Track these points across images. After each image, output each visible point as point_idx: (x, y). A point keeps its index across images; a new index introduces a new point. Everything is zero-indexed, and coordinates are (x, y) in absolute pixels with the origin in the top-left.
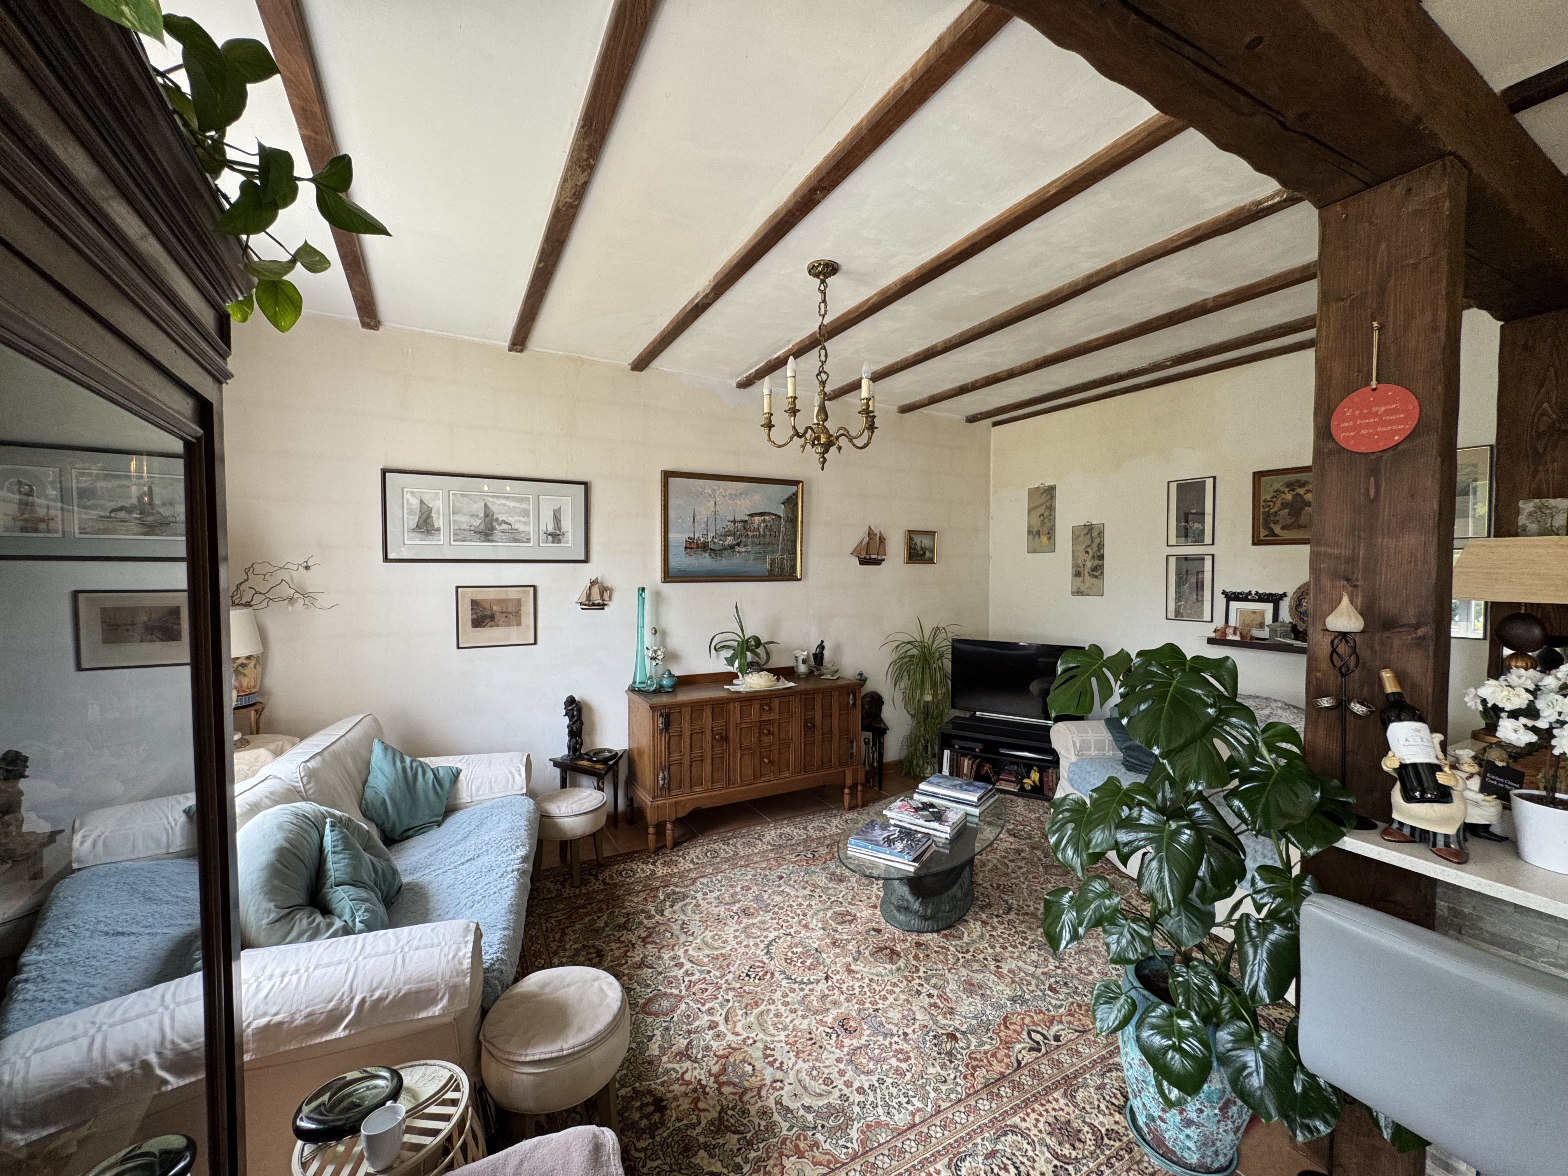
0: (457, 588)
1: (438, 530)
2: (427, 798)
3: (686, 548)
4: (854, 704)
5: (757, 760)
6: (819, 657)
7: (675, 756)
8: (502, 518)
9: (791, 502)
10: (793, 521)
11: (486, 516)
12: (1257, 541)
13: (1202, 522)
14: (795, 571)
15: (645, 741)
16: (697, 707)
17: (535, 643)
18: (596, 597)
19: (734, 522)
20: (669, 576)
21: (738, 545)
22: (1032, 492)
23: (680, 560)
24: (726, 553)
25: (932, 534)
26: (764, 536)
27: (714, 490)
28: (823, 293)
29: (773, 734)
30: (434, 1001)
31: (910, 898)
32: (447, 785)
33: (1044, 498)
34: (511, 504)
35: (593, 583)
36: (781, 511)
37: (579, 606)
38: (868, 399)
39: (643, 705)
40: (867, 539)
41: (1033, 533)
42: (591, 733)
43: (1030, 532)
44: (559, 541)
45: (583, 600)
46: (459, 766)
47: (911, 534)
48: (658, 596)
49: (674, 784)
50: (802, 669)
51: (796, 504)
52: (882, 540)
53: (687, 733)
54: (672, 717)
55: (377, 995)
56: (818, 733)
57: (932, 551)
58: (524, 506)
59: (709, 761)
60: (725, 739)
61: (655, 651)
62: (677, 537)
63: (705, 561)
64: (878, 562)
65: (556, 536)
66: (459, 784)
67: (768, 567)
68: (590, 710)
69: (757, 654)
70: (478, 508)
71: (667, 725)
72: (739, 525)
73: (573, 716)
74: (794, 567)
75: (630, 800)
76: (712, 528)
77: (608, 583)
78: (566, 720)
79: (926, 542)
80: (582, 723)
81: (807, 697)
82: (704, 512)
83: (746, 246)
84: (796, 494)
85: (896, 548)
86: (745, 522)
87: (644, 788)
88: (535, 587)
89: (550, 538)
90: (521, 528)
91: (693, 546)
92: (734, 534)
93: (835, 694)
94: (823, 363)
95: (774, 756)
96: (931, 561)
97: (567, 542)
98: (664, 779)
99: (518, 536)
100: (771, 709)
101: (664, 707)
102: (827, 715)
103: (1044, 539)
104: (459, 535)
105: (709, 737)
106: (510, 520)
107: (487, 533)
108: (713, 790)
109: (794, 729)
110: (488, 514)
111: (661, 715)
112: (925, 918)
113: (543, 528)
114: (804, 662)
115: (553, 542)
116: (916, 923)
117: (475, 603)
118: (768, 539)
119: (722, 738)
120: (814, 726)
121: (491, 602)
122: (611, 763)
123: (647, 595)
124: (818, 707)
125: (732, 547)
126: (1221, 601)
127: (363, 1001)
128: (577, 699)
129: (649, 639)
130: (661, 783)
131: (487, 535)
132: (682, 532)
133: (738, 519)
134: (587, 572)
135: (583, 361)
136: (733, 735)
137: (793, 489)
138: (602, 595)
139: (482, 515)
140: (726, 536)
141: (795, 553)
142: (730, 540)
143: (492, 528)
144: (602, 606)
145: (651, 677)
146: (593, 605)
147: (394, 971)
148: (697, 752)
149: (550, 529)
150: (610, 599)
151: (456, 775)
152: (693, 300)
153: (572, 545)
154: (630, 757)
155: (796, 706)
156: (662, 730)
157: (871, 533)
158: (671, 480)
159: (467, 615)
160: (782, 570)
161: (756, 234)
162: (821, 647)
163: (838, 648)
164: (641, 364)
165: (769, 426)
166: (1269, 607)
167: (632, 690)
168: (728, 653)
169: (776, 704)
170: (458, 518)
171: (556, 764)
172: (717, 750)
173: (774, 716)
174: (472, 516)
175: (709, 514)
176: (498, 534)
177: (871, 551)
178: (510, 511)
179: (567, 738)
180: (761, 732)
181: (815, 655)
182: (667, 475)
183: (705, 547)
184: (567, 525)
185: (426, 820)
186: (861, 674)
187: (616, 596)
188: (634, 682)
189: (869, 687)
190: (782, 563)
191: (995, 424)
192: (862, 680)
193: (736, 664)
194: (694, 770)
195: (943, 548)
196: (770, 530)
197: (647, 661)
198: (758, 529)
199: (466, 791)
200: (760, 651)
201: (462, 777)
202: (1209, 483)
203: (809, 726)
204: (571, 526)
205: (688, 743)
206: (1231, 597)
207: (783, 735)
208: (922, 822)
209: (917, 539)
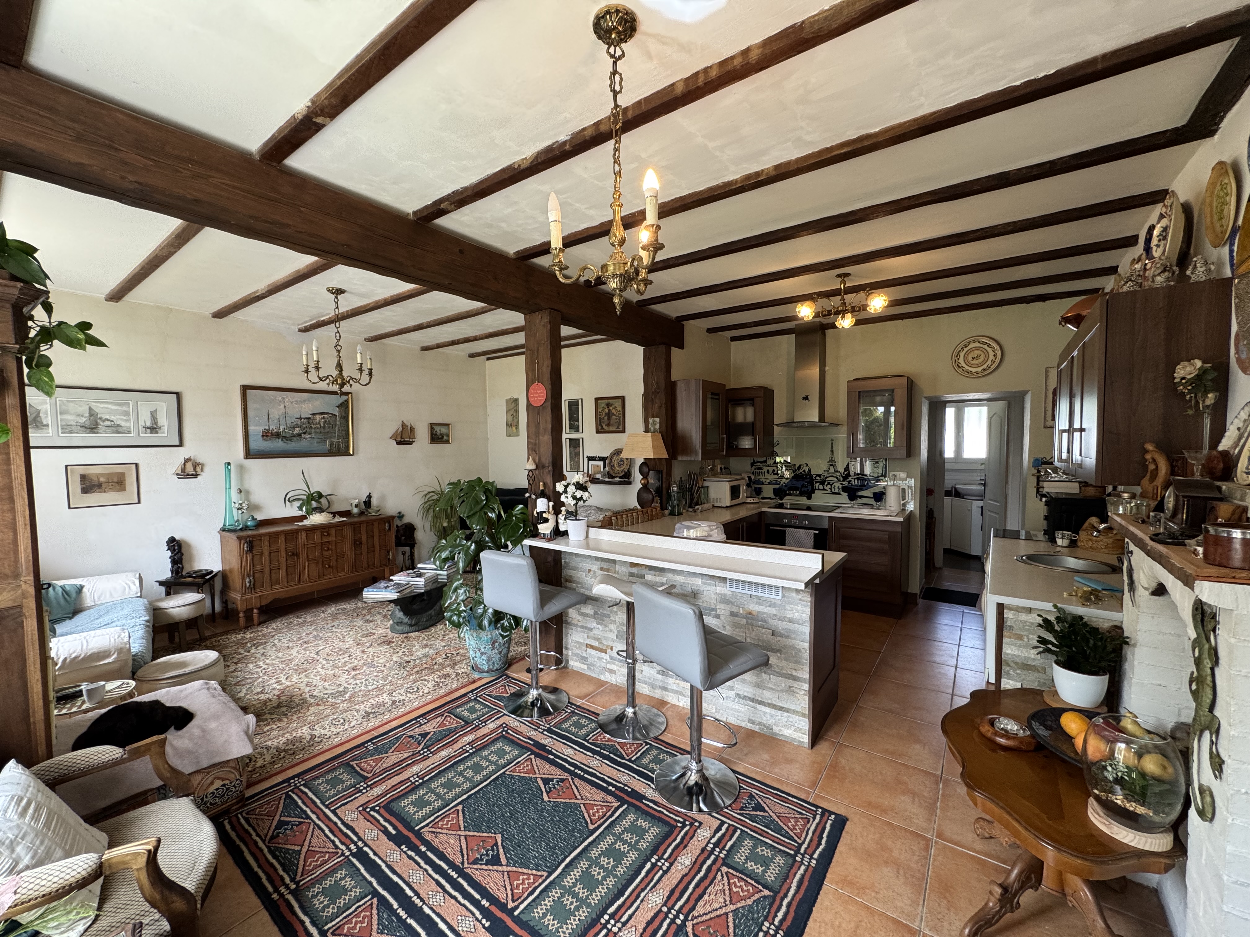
0: (66, 466)
1: (47, 425)
2: (59, 603)
3: (263, 436)
4: (389, 529)
5: (320, 566)
6: (368, 503)
7: (258, 567)
8: (105, 416)
9: (344, 406)
10: (346, 418)
11: (91, 415)
12: (598, 432)
13: (578, 421)
14: (349, 450)
15: (234, 563)
16: (273, 537)
17: (139, 502)
18: (190, 469)
19: (301, 419)
20: (249, 454)
21: (305, 433)
22: (507, 401)
23: (257, 443)
24: (295, 439)
25: (447, 425)
26: (324, 427)
27: (283, 398)
28: (337, 303)
29: (332, 550)
30: (109, 656)
31: (403, 617)
32: (74, 595)
33: (513, 405)
34: (114, 407)
35: (186, 461)
36: (336, 411)
37: (175, 476)
38: (362, 364)
39: (232, 537)
40: (401, 429)
41: (509, 425)
42: (191, 559)
43: (507, 424)
44: (157, 433)
45: (179, 472)
46: (82, 583)
47: (432, 426)
48: (241, 469)
49: (257, 585)
50: (355, 510)
51: (348, 407)
52: (412, 429)
53: (266, 553)
54: (255, 543)
55: (73, 656)
56: (364, 548)
57: (448, 436)
58: (125, 408)
59: (284, 570)
60: (295, 554)
61: (241, 504)
62: (255, 429)
63: (279, 445)
64: (410, 443)
65: (154, 429)
66: (83, 595)
67: (328, 447)
68: (188, 545)
69: (320, 503)
70: (85, 410)
71: (251, 548)
72: (305, 421)
73: (174, 550)
74: (348, 447)
75: (225, 602)
76: (283, 422)
77: (200, 460)
78: (169, 553)
79: (443, 430)
80: (182, 554)
81: (356, 527)
82: (276, 412)
83: (284, 278)
84: (347, 401)
85: (422, 434)
86: (309, 418)
87: (235, 591)
88: (137, 465)
89: (148, 431)
90: (123, 424)
91: (267, 435)
92: (301, 427)
93: (376, 524)
94: (339, 340)
95: (333, 563)
96: (447, 442)
97: (164, 433)
98: (250, 582)
99: (120, 429)
100: (329, 534)
101: (248, 537)
102: (371, 536)
103: (514, 428)
104: (67, 429)
105: (284, 554)
106: (113, 418)
107: (93, 426)
108: (288, 586)
109: (347, 546)
110: (92, 413)
111: (246, 542)
112: (411, 625)
113: (142, 423)
114: (356, 506)
115: (151, 433)
116: (407, 629)
117: (83, 477)
118: (327, 430)
119: (293, 554)
120: (361, 543)
121: (98, 476)
122: (207, 577)
123: (232, 467)
124: (363, 532)
125: (299, 435)
126: (586, 460)
127: (65, 659)
128: (177, 538)
129: (235, 496)
130: (248, 584)
131: (92, 429)
132: (259, 425)
133: (303, 416)
134: (182, 454)
135: (171, 310)
136: (301, 551)
137: (344, 398)
138: (195, 468)
139: (87, 415)
140: (294, 428)
141: (348, 438)
142: (297, 431)
143: (97, 424)
144: (195, 476)
145: (238, 521)
146: (188, 475)
147: (82, 646)
148: (274, 564)
149: (148, 424)
150: (202, 471)
151: (80, 589)
152: (254, 292)
153: (168, 433)
154: (224, 575)
155: (348, 532)
156: (247, 552)
157: (403, 425)
158: (249, 391)
159: (76, 486)
160: (339, 449)
161: (289, 275)
162: (369, 497)
163: (383, 498)
164: (220, 314)
165: (307, 371)
166: (601, 463)
167: (223, 530)
168: (298, 504)
169: (333, 531)
170: (65, 417)
171: (161, 583)
172: (290, 562)
173: (332, 538)
174: (78, 415)
175: (280, 413)
176: (101, 428)
177: (404, 436)
178: (111, 412)
179: (170, 566)
180: (322, 549)
181: (365, 502)
182: (245, 389)
183: (278, 435)
184: (163, 420)
185: (59, 616)
186: (400, 513)
187: (206, 469)
188: (225, 525)
189: (406, 520)
190: (339, 445)
191: (488, 359)
192: (401, 516)
193: (304, 509)
194: (273, 575)
195: (455, 433)
196: (329, 424)
197: (235, 511)
198: (319, 423)
199: (88, 598)
200: (323, 500)
201: (85, 590)
202: (580, 401)
203: (357, 544)
204: (166, 420)
205: (268, 558)
206: (590, 459)
207: (338, 551)
208: (410, 579)
209: (437, 429)
